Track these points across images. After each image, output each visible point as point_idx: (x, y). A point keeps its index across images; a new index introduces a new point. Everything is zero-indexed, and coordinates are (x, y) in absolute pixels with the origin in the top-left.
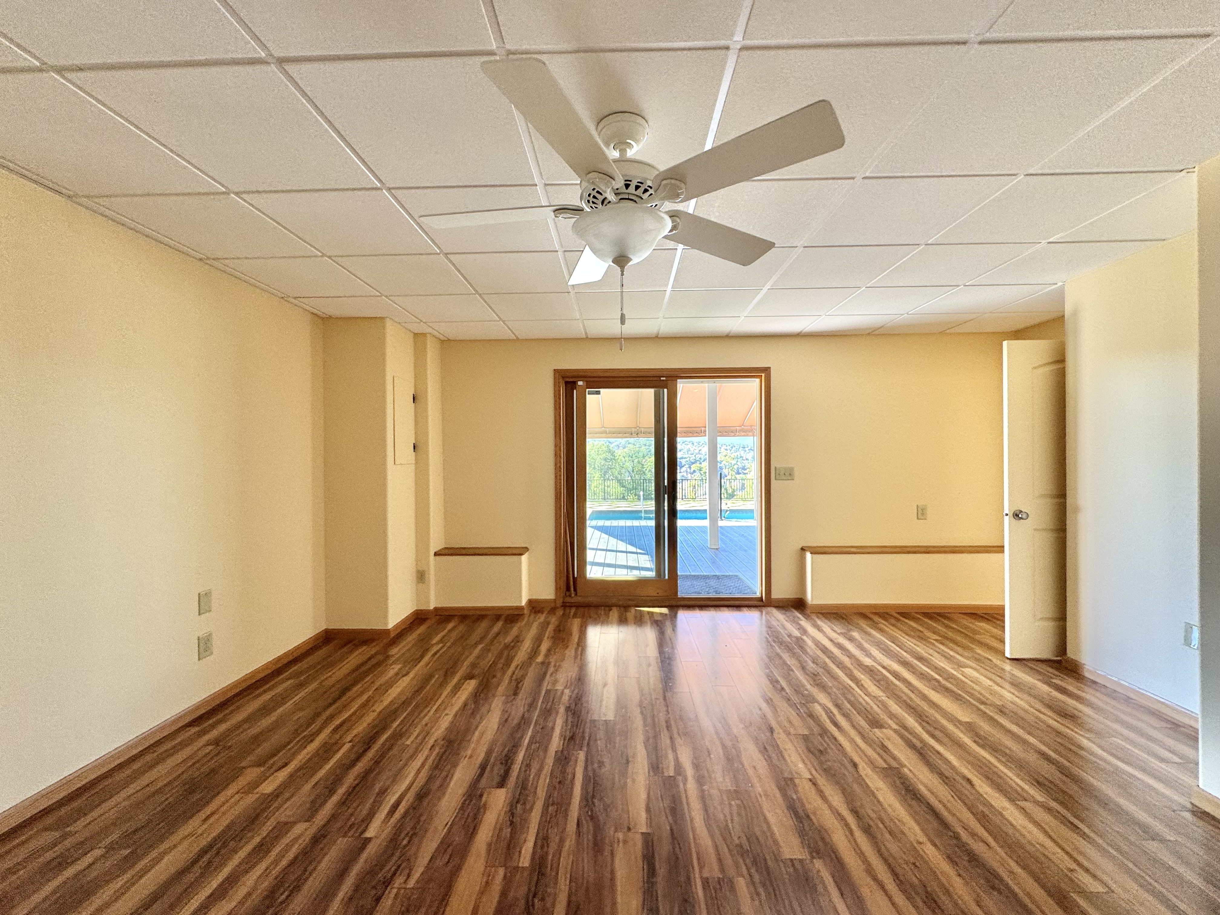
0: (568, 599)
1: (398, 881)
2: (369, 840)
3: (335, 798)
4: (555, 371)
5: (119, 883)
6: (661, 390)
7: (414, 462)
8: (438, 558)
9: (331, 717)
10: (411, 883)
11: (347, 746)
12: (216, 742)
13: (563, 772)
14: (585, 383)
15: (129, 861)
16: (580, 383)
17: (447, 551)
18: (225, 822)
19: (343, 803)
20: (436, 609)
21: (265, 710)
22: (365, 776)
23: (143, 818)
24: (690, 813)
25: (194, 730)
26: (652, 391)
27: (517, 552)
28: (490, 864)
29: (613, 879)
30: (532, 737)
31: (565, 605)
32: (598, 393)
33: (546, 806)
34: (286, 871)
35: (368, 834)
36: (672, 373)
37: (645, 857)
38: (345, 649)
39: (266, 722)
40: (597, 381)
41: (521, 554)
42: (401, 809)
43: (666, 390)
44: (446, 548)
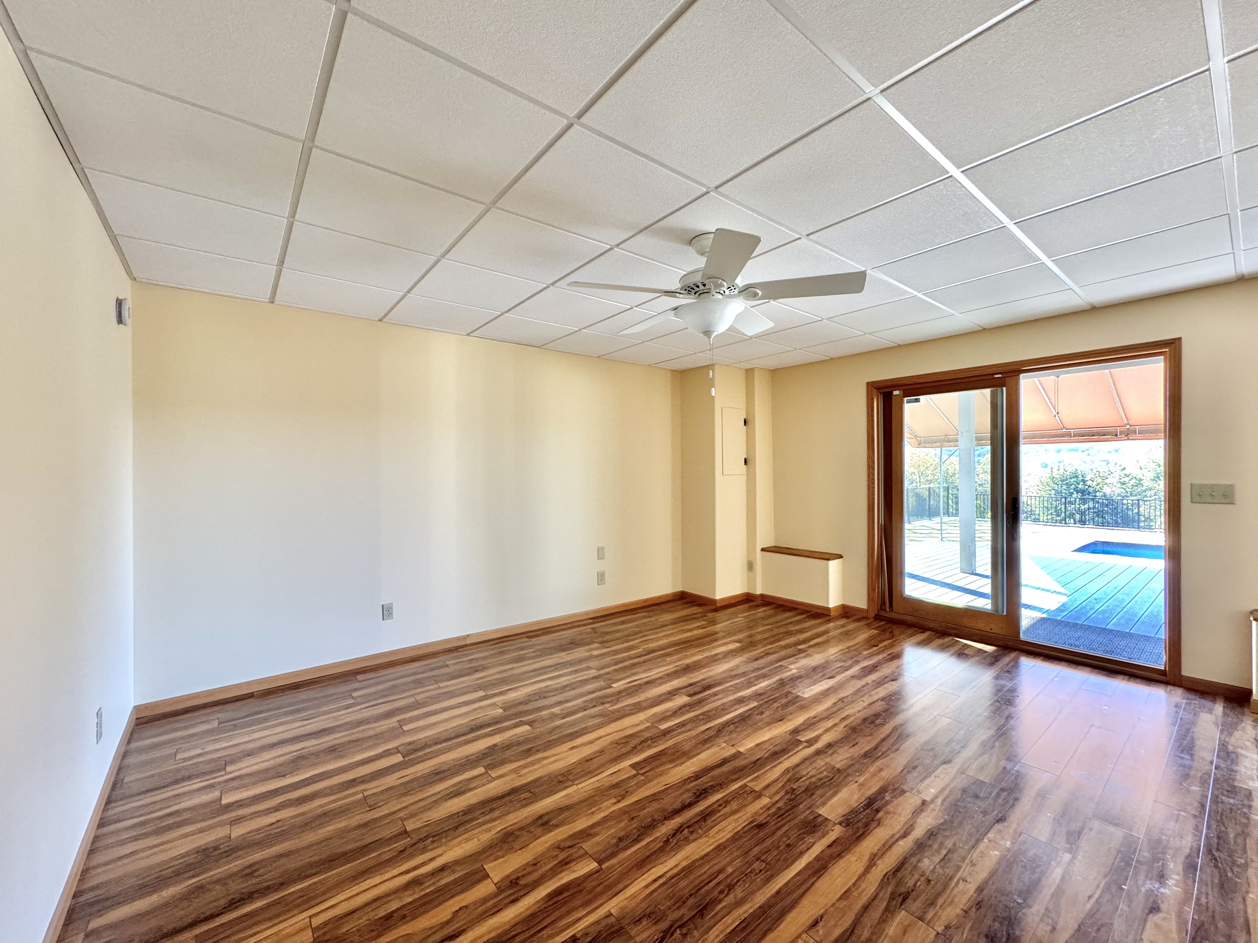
0: (883, 613)
1: (607, 706)
2: (611, 687)
3: (614, 667)
4: (868, 384)
5: (531, 661)
6: (999, 389)
7: (745, 473)
8: (764, 553)
9: (645, 636)
10: (610, 709)
11: (641, 650)
12: (593, 629)
13: (731, 706)
14: (902, 392)
15: (539, 656)
16: (896, 393)
17: (774, 549)
18: (572, 658)
19: (616, 670)
20: (762, 596)
21: (623, 623)
22: (634, 665)
23: (551, 645)
24: (785, 759)
25: (591, 621)
26: (987, 392)
27: (827, 557)
28: (647, 720)
29: (694, 756)
30: (737, 684)
31: (877, 618)
32: (917, 401)
33: (703, 714)
34: (575, 683)
35: (614, 685)
36: (1011, 368)
37: (725, 759)
38: (688, 605)
39: (620, 627)
40: (917, 388)
41: (829, 560)
42: (635, 683)
43: (1004, 389)
44: (775, 547)
